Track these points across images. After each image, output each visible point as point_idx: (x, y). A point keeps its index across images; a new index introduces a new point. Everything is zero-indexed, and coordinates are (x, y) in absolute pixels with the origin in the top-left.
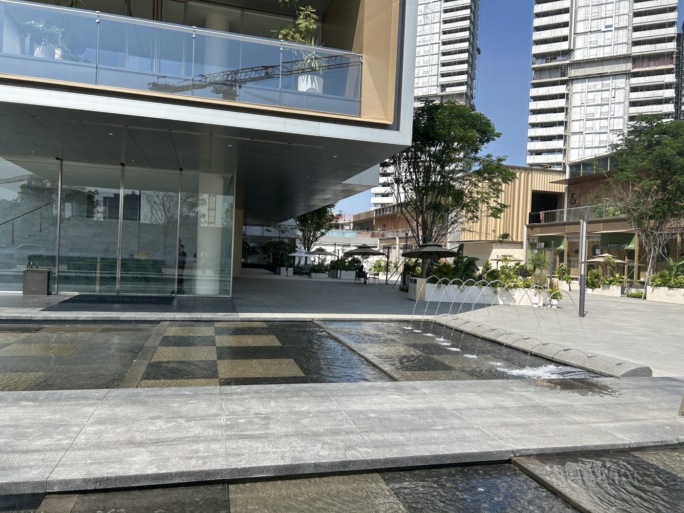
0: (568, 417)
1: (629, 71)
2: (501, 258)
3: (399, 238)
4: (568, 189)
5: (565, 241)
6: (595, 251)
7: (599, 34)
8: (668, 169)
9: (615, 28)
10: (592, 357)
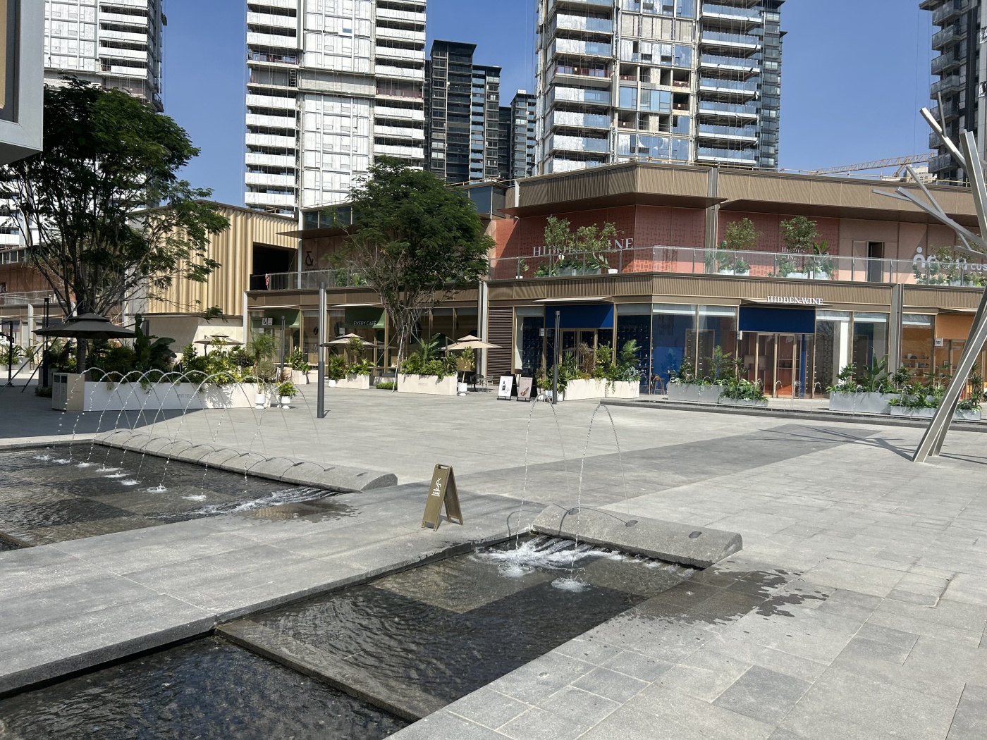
0: (295, 554)
1: (373, 96)
2: (211, 339)
3: (34, 307)
4: (302, 245)
5: (300, 316)
6: (338, 330)
7: (335, 38)
8: (417, 231)
9: (355, 35)
10: (329, 469)
